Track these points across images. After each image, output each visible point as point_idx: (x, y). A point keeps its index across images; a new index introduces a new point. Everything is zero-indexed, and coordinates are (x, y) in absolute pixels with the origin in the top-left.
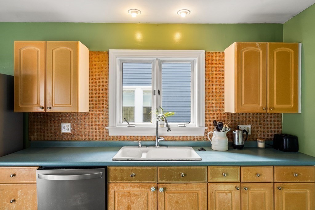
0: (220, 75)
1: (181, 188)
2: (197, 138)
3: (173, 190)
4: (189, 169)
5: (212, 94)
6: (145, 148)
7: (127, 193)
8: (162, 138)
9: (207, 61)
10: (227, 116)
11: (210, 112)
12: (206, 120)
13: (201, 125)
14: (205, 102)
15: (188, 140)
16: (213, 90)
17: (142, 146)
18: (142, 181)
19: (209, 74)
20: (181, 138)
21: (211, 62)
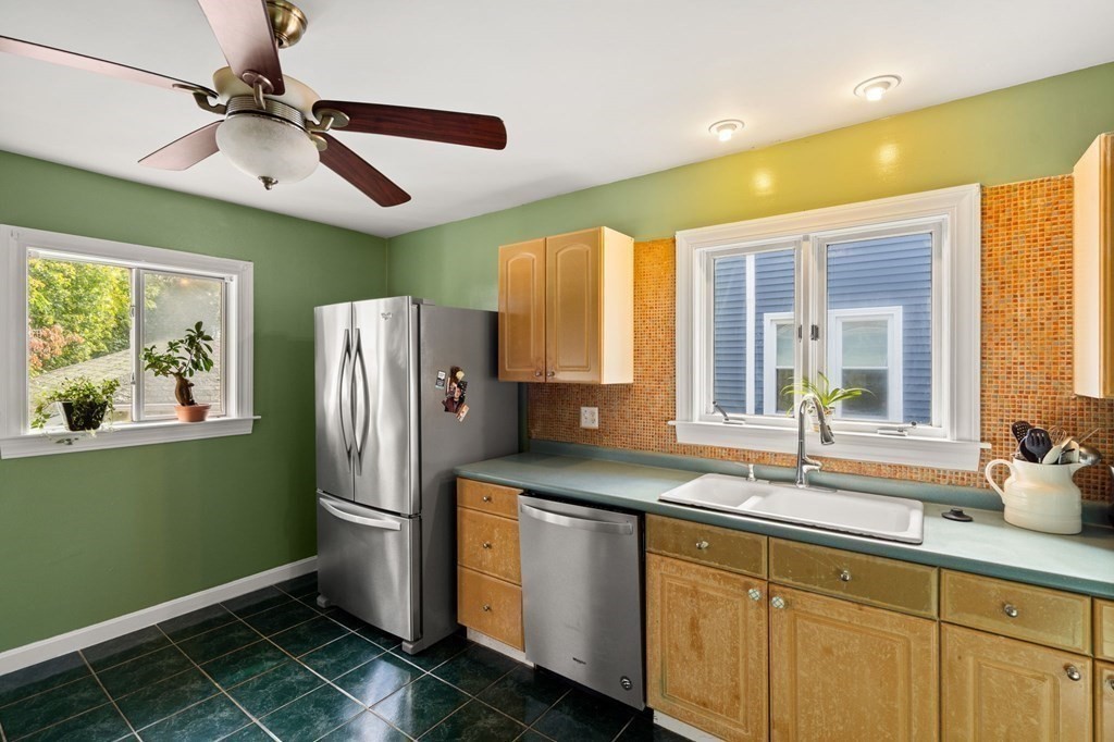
0: (1049, 259)
1: (840, 614)
2: (948, 475)
3: (816, 612)
4: (868, 562)
5: (1012, 332)
6: (764, 486)
7: (689, 587)
8: (818, 462)
9: (990, 217)
10: (1088, 409)
11: (1003, 392)
12: (986, 418)
13: (965, 435)
14: (983, 358)
15: (912, 480)
16: (1019, 318)
17: (758, 477)
18: (726, 567)
19: (1000, 262)
20: (886, 471)
21: (1010, 220)
